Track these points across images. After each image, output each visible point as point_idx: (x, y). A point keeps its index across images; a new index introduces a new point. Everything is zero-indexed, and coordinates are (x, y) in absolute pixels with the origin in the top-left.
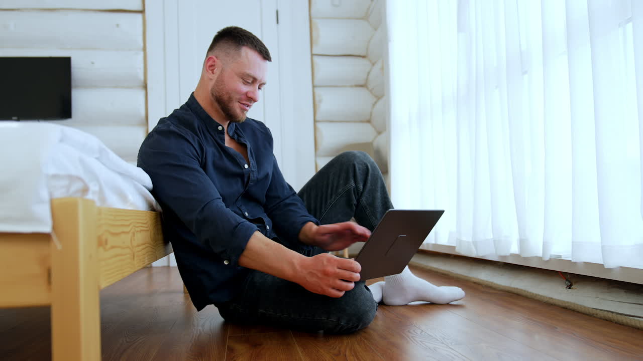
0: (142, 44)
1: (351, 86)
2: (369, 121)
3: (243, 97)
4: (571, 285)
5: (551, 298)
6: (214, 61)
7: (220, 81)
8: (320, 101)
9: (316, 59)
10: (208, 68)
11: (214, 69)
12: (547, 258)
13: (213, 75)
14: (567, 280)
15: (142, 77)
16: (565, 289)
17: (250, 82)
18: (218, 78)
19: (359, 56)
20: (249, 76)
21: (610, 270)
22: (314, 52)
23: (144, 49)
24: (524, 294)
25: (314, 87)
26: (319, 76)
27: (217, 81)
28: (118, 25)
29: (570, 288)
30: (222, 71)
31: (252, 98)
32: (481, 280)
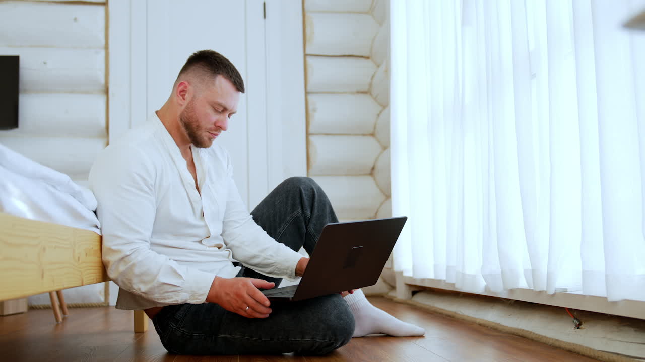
0: (103, 42)
1: (352, 93)
2: (373, 135)
3: (213, 126)
4: (580, 324)
5: (557, 340)
6: (186, 87)
7: (190, 107)
8: (314, 110)
9: (309, 60)
10: (178, 94)
11: (185, 95)
12: (552, 292)
13: (184, 101)
14: (575, 318)
15: (103, 81)
16: (573, 328)
17: (220, 111)
18: (188, 104)
19: (362, 57)
20: (220, 105)
21: (614, 303)
22: (308, 52)
23: (107, 47)
24: (530, 336)
25: (307, 93)
26: (313, 80)
27: (187, 107)
28: (75, 19)
29: (578, 328)
30: (194, 98)
31: (220, 127)
32: (486, 321)
